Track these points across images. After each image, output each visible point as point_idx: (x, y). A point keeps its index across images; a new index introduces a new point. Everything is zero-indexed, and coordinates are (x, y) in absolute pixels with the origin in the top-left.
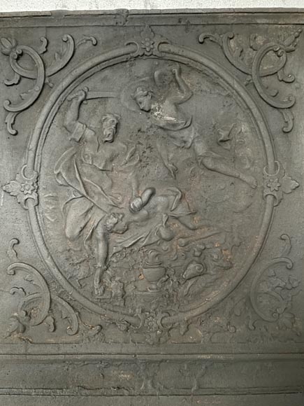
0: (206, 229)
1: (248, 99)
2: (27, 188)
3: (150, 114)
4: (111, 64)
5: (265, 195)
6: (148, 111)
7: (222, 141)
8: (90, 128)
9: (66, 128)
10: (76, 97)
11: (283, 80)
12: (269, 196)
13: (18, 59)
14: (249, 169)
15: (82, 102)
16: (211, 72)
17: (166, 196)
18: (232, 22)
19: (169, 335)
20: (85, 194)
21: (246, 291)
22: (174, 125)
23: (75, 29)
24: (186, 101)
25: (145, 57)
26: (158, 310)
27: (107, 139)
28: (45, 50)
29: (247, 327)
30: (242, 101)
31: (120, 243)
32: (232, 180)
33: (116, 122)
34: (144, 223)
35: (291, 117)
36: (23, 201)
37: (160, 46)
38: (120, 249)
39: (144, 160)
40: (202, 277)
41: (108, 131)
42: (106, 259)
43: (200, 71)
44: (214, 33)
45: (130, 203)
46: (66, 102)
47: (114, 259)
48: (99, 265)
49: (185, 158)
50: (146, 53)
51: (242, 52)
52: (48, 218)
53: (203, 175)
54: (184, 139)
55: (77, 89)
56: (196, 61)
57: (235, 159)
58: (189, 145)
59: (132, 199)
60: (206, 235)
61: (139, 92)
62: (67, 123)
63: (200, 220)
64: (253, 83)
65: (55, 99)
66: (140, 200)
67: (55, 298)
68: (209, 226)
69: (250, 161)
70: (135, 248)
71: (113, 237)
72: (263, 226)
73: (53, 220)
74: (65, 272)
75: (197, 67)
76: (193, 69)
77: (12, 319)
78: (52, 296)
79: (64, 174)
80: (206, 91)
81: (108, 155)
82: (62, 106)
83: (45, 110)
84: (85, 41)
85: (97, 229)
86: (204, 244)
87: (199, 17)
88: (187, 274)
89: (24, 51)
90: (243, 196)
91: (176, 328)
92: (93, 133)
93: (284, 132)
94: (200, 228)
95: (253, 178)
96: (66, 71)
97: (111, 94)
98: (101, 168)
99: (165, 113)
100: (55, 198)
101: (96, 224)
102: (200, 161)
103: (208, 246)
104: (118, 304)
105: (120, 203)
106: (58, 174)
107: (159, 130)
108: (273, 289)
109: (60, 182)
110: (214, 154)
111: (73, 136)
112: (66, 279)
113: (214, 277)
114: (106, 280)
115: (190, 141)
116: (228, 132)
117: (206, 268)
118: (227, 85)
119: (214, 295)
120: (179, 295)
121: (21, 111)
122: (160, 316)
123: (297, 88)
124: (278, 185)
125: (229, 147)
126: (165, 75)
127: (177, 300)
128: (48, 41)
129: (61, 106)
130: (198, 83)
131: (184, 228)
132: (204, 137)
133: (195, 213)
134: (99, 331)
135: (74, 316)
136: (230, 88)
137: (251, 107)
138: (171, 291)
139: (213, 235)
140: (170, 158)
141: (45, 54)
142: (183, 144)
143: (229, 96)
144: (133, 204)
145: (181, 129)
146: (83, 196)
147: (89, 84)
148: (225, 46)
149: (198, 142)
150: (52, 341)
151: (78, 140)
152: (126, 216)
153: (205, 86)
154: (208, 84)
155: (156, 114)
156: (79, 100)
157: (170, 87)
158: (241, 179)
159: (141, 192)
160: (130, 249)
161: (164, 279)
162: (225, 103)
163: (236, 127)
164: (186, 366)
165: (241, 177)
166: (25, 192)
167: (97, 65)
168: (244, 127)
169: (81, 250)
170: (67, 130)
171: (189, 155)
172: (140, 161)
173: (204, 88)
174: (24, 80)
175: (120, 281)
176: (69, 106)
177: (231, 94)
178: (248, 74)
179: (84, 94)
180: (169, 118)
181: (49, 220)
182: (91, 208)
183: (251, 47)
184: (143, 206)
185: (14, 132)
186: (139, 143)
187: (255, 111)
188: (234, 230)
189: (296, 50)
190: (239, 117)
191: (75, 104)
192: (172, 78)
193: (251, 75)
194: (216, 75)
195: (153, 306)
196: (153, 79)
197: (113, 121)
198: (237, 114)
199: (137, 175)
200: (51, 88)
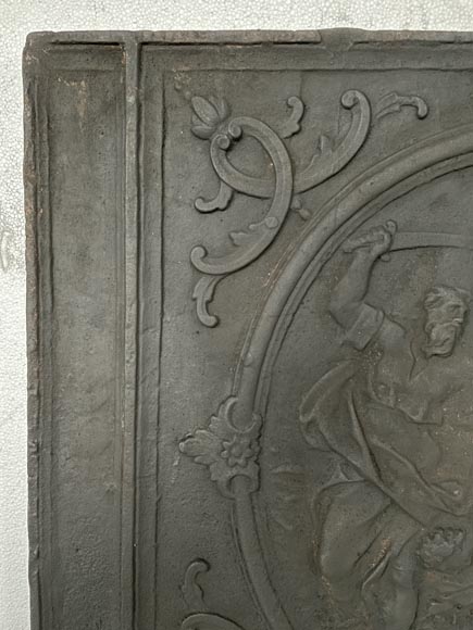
2: (235, 451)
8: (392, 319)
9: (334, 317)
10: (367, 246)
13: (228, 150)
15: (379, 257)
23: (376, 76)
27: (439, 351)
28: (297, 128)
31: (449, 594)
33: (462, 308)
36: (225, 481)
41: (442, 332)
46: (339, 257)
52: (280, 521)
55: (366, 227)
62: (336, 305)
71: (431, 577)
73: (290, 528)
79: (322, 426)
82: (328, 265)
83: (289, 273)
84: (397, 107)
85: (398, 561)
89: (245, 131)
92: (401, 332)
96: (343, 179)
97: (453, 239)
98: (417, 418)
100: (298, 478)
101: (394, 550)
105: (459, 506)
106: (310, 423)
109: (312, 442)
111: (349, 335)
121: (230, 273)
128: (304, 106)
141: (295, 139)
146: (367, 481)
147: (399, 214)
151: (362, 345)
156: (374, 254)
166: (232, 461)
170: (337, 320)
174: (240, 201)
176: (345, 266)
179: (386, 239)
181: (280, 526)
182: (385, 511)
185: (212, 320)
191: (361, 262)
197: (457, 306)
200: (305, 220)
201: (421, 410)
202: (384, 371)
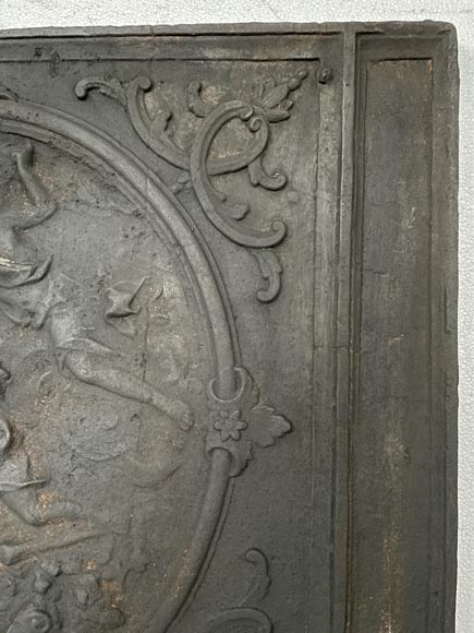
0: (68, 524)
5: (208, 448)
7: (112, 316)
11: (258, 184)
12: (217, 453)
14: (175, 383)
16: (99, 161)
18: (151, 55)
22: (5, 275)
24: (41, 223)
30: (164, 228)
32: (135, 407)
35: (276, 268)
43: (77, 160)
44: (110, 77)
49: (30, 350)
51: (169, 119)
53: (69, 391)
54: (29, 307)
56: (67, 138)
57: (145, 359)
58: (39, 322)
60: (66, 539)
64: (193, 188)
68: (74, 517)
69: (179, 365)
72: (201, 526)
75: (70, 151)
76: (62, 153)
80: (87, 203)
86: (58, 563)
87: (78, 44)
90: (160, 447)
93: (265, 303)
94: (52, 519)
95: (185, 406)
102: (61, 359)
103: (67, 568)
110: (94, 344)
115: (42, 311)
116: (127, 297)
117: (58, 622)
118: (133, 192)
123: (292, 203)
124: (240, 425)
125: (131, 331)
130: (70, 185)
132: (76, 305)
133: (43, 484)
136: (139, 198)
137: (183, 242)
139: (83, 540)
142: (28, 319)
143: (137, 215)
145: (22, 285)
148: (131, 106)
149: (60, 316)
153: (87, 190)
154: (94, 186)
157: (9, 190)
158: (155, 407)
162: (129, 231)
163: (150, 285)
165: (155, 402)
168: (170, 287)
171: (41, 345)
173: (83, 194)
177: (142, 211)
178: (182, 169)
183: (191, 110)
187: (192, 250)
188: (134, 531)
189: (293, 118)
190: (159, 263)
192: (11, 171)
193: (188, 171)
194: (111, 170)
198: (155, 255)
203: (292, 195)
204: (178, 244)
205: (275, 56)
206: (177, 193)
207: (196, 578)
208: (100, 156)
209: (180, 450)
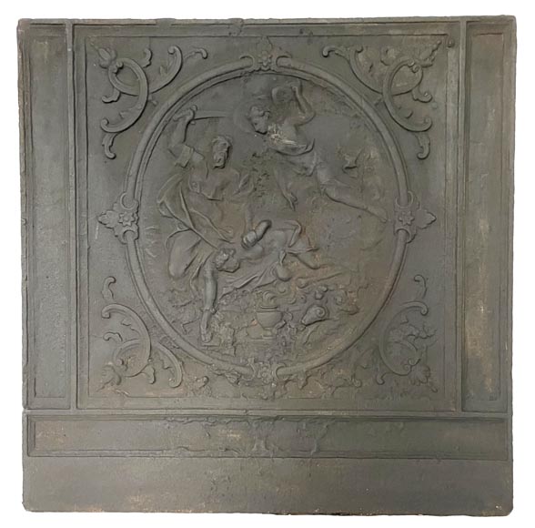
0: (329, 268)
1: (377, 121)
2: (126, 219)
3: (266, 136)
4: (223, 80)
5: (396, 229)
6: (265, 133)
7: (347, 168)
8: (198, 152)
9: (171, 152)
10: (183, 117)
11: (417, 100)
12: (401, 231)
13: (117, 73)
14: (378, 200)
15: (189, 123)
16: (337, 90)
17: (283, 230)
18: (361, 33)
19: (285, 389)
20: (192, 227)
21: (373, 339)
22: (294, 149)
23: (183, 39)
24: (307, 123)
25: (261, 72)
26: (273, 359)
27: (218, 165)
28: (148, 63)
29: (375, 381)
30: (371, 123)
31: (231, 283)
33: (228, 145)
34: (259, 260)
35: (427, 142)
36: (121, 233)
37: (279, 61)
38: (231, 289)
39: (259, 188)
40: (323, 323)
41: (219, 156)
42: (214, 301)
43: (324, 89)
44: (339, 46)
45: (242, 237)
46: (172, 123)
47: (223, 301)
48: (207, 307)
49: (306, 187)
50: (263, 68)
51: (371, 67)
52: (150, 253)
53: (326, 206)
54: (305, 165)
55: (185, 107)
56: (321, 78)
57: (363, 188)
58: (311, 172)
59: (245, 233)
60: (329, 275)
61: (255, 112)
62: (172, 146)
63: (323, 258)
64: (384, 102)
65: (159, 118)
66: (254, 233)
67: (156, 345)
68: (332, 265)
69: (380, 191)
70: (248, 289)
72: (394, 265)
73: (155, 256)
74: (168, 315)
75: (321, 84)
76: (315, 86)
77: (107, 369)
78: (153, 343)
79: (168, 204)
80: (330, 111)
81: (218, 183)
83: (148, 131)
84: (193, 53)
85: (205, 266)
86: (326, 286)
87: (323, 27)
88: (307, 319)
89: (126, 65)
90: (372, 231)
91: (293, 381)
92: (202, 158)
93: (420, 159)
94: (322, 266)
95: (383, 211)
96: (171, 86)
97: (223, 114)
98: (209, 197)
99: (284, 137)
100: (157, 231)
101: (203, 261)
102: (322, 190)
103: (331, 288)
104: (227, 352)
105: (232, 238)
106: (161, 204)
107: (277, 154)
108: (405, 338)
109: (163, 213)
110: (338, 182)
111: (178, 161)
112: (168, 323)
113: (338, 323)
114: (215, 324)
115: (312, 167)
116: (355, 158)
117: (328, 312)
118: (354, 104)
119: (338, 344)
120: (297, 343)
121: (121, 132)
122: (275, 366)
123: (434, 109)
124: (412, 218)
125: (356, 175)
126: (284, 93)
127: (295, 348)
128: (152, 53)
129: (166, 127)
130: (321, 102)
131: (305, 267)
132: (328, 163)
133: (317, 250)
134: (206, 383)
135: (178, 364)
136: (358, 108)
137: (381, 130)
138: (288, 339)
139: (336, 275)
140: (289, 186)
141: (148, 68)
142: (304, 171)
143: (356, 117)
144: (246, 239)
145: (302, 154)
146: (190, 229)
147: (198, 102)
148: (352, 61)
149: (321, 169)
150: (152, 394)
151: (184, 165)
152: (238, 252)
153: (330, 105)
154: (333, 103)
155: (273, 136)
156: (187, 121)
157: (289, 105)
158: (369, 212)
159: (255, 225)
160: (242, 290)
161: (281, 324)
162: (352, 125)
163: (364, 152)
164: (304, 425)
165: (369, 209)
166: (124, 224)
167: (208, 80)
168: (374, 153)
169: (186, 291)
170: (173, 154)
171: (311, 184)
172: (255, 189)
173: (328, 107)
174: (123, 97)
175: (230, 326)
176: (174, 127)
177: (359, 115)
178: (378, 92)
179: (192, 114)
180: (287, 141)
181: (150, 256)
182: (198, 243)
183: (382, 62)
184: (257, 240)
185: (112, 156)
186: (254, 170)
187: (385, 134)
188: (361, 270)
189: (435, 65)
190: (368, 140)
191: (181, 125)
192: (292, 96)
193: (382, 94)
194: (341, 93)
195: (268, 356)
196: (270, 98)
197: (225, 144)
198: (366, 137)
199: (250, 206)
200: (155, 106)
201: (212, 193)
202: (195, 176)
203: (434, 105)
204: (378, 131)
205: (425, 32)
206: (376, 105)
207: (392, 289)
208: (337, 87)
209: (382, 232)
